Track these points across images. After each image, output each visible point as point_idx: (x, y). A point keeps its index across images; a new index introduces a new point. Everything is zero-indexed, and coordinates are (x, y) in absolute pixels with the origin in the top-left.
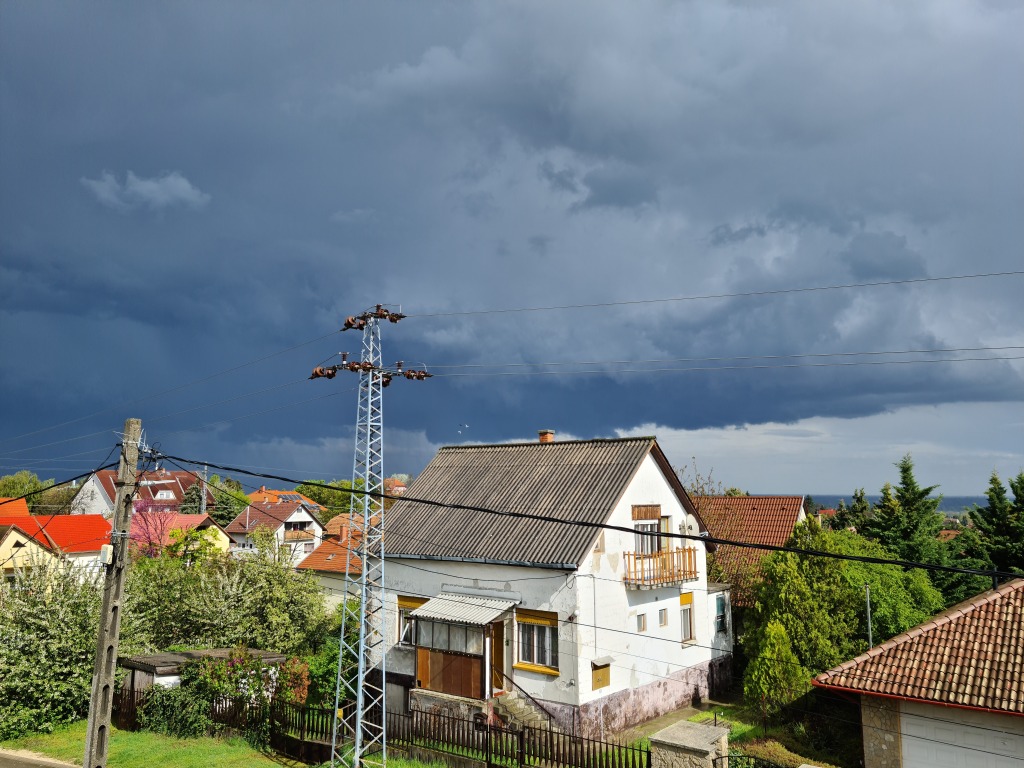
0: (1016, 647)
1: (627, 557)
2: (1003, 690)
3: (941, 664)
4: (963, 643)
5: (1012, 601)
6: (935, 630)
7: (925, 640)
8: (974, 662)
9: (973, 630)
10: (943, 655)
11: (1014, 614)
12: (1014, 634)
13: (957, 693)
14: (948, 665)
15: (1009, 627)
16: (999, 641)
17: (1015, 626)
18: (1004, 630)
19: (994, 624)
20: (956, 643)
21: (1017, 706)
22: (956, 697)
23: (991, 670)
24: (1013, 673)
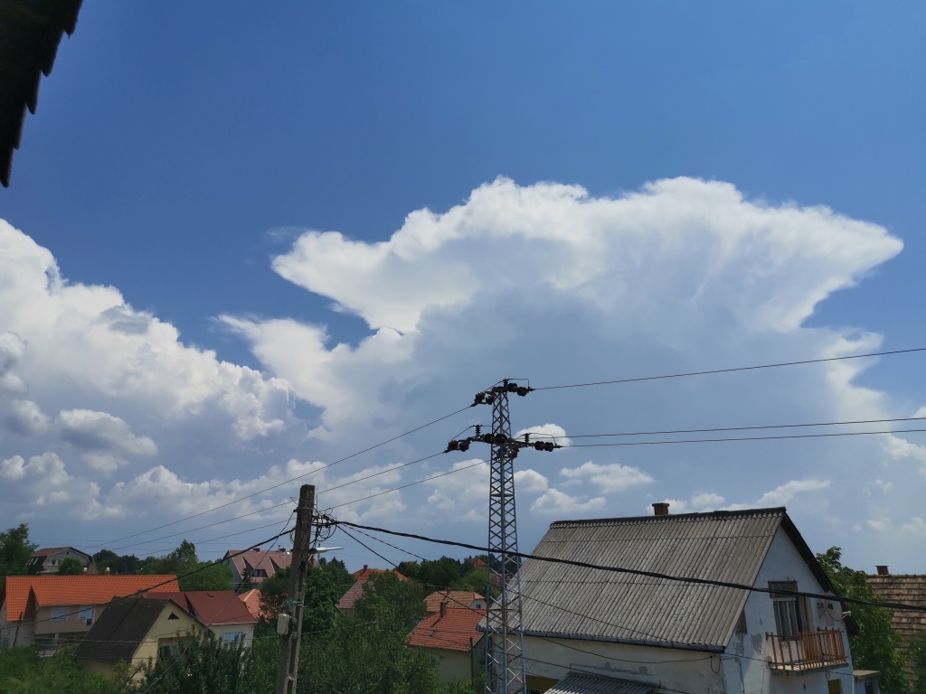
1: (770, 638)
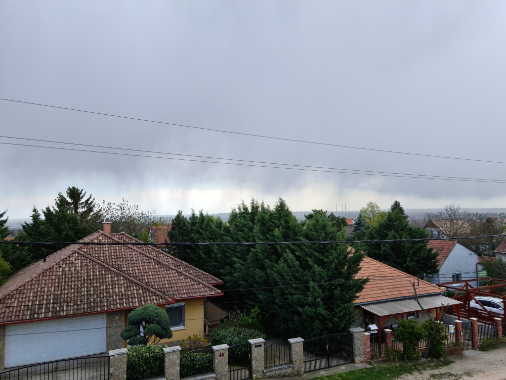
0: (65, 286)
2: (60, 307)
3: (29, 302)
4: (39, 289)
5: (61, 265)
6: (24, 285)
7: (19, 291)
8: (45, 297)
9: (44, 281)
10: (29, 297)
11: (62, 271)
12: (63, 281)
13: (38, 314)
14: (32, 301)
15: (61, 277)
16: (57, 284)
17: (64, 277)
18: (59, 279)
19: (54, 277)
20: (36, 289)
21: (67, 313)
22: (38, 316)
23: (53, 299)
24: (64, 298)
